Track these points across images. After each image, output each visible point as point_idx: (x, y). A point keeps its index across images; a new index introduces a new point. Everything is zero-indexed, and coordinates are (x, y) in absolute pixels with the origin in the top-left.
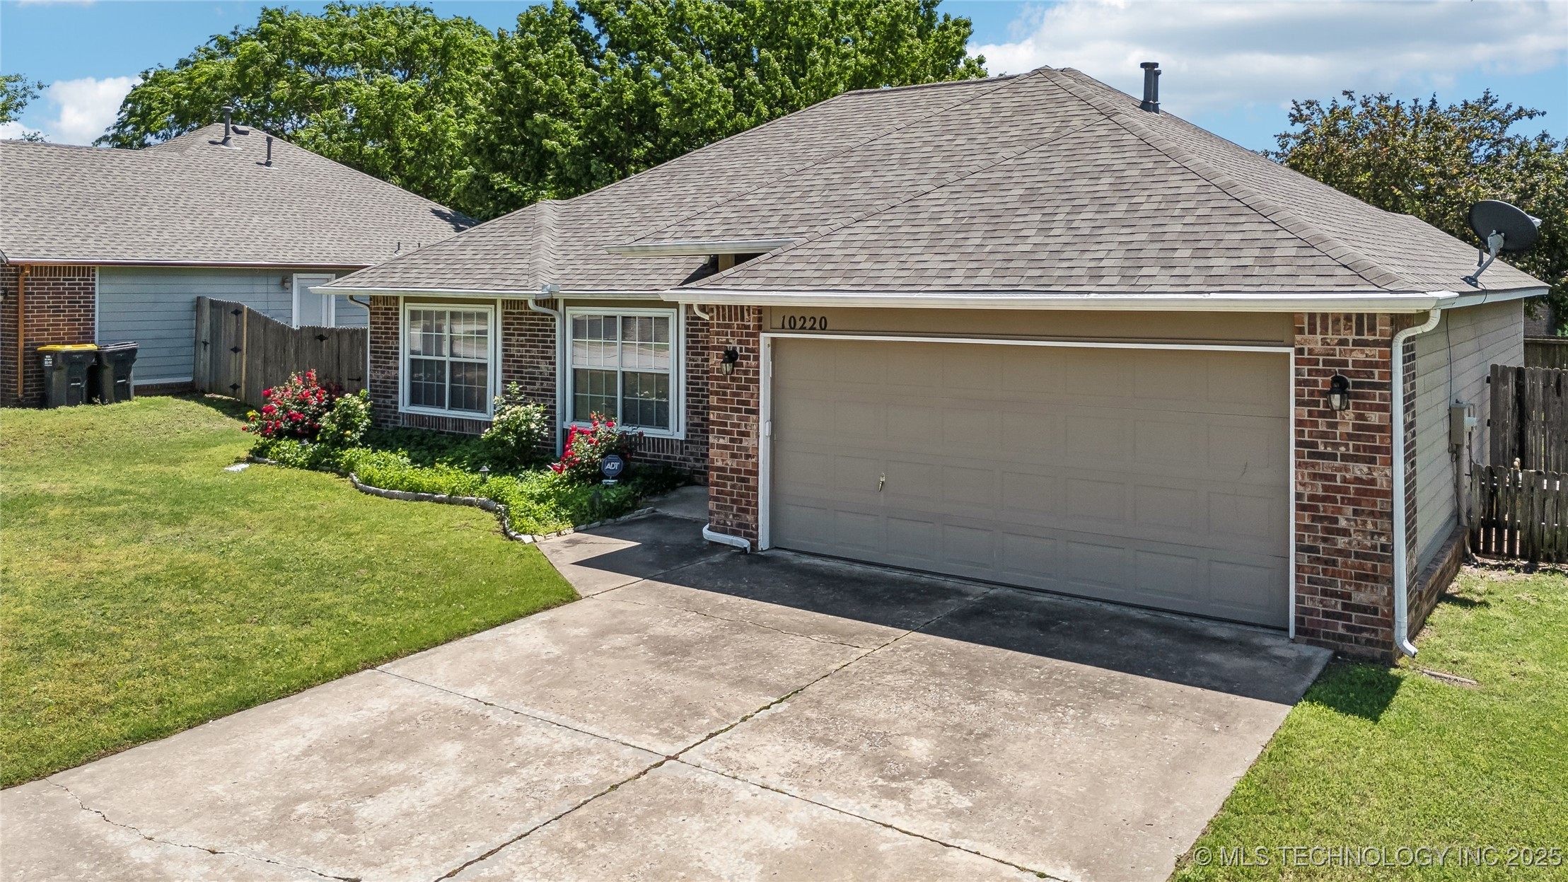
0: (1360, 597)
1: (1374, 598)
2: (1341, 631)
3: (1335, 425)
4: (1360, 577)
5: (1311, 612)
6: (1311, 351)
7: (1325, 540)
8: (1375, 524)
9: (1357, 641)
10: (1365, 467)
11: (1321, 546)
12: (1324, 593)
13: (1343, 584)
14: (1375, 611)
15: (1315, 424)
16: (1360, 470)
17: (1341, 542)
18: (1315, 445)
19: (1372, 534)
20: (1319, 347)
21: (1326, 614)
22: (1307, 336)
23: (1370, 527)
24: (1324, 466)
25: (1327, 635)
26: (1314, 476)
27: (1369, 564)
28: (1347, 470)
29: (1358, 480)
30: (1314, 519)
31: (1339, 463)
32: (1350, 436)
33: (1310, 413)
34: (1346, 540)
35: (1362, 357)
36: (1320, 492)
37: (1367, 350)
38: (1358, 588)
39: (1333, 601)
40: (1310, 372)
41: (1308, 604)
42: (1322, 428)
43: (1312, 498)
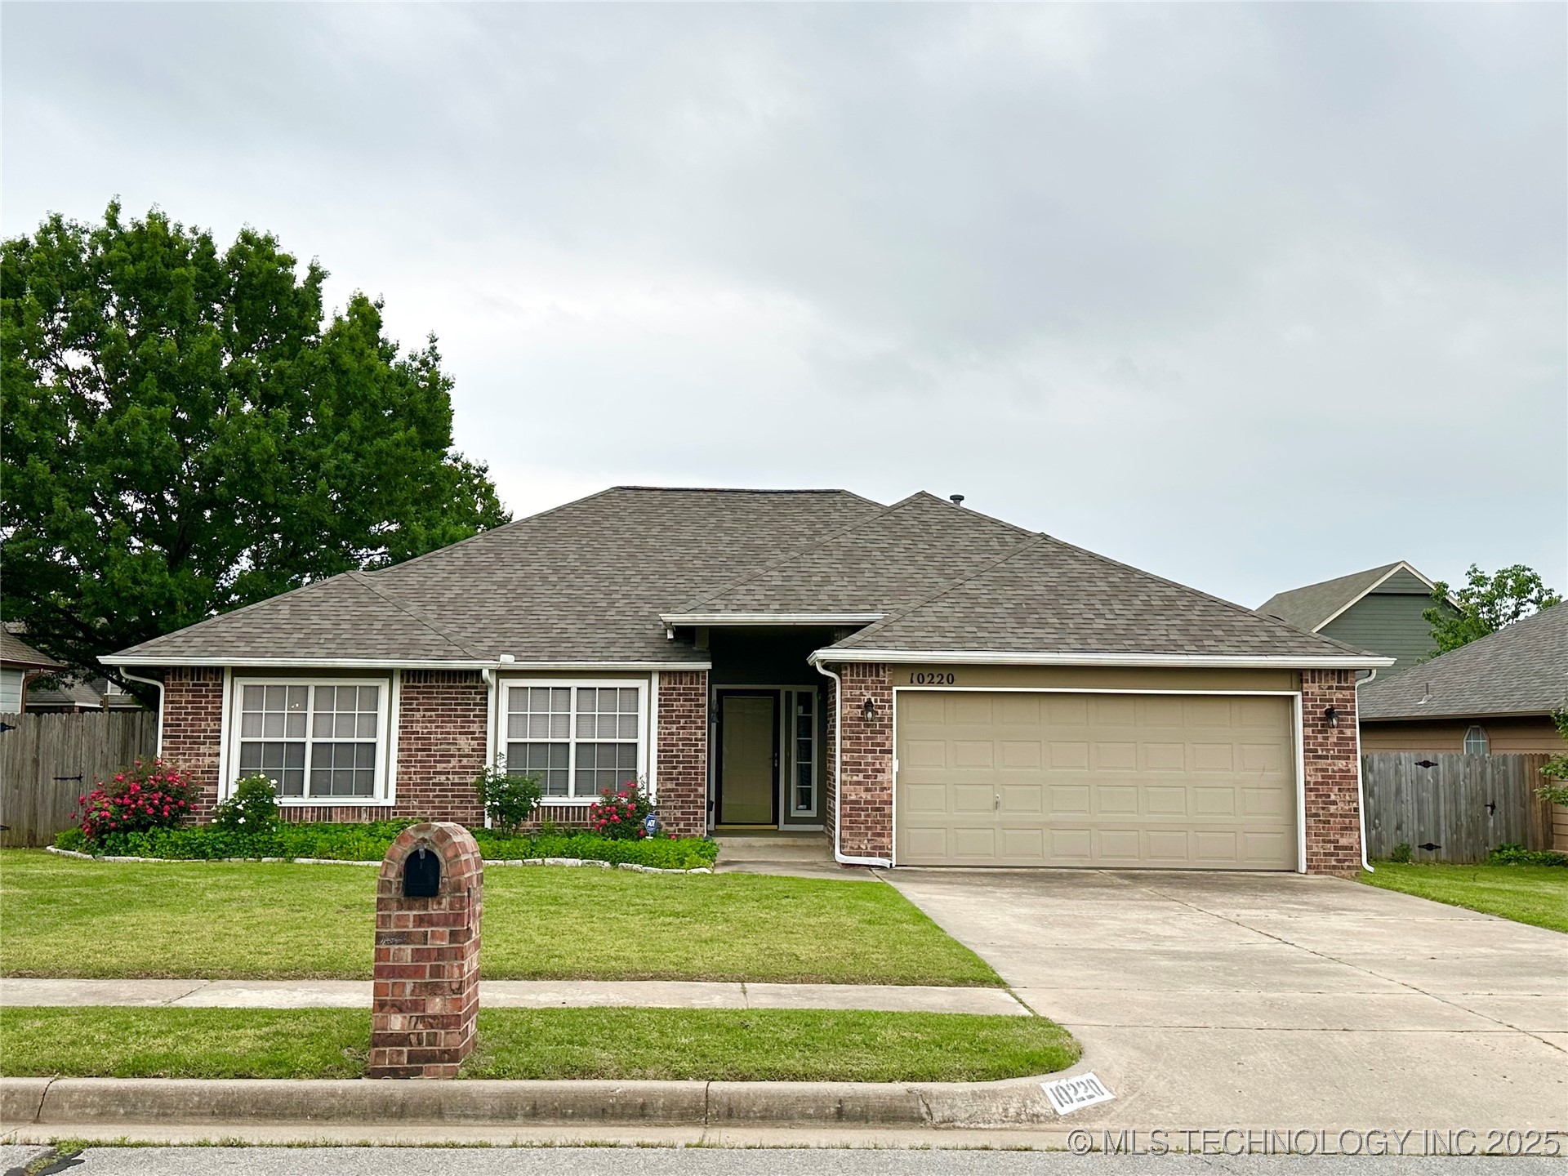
0: (1343, 842)
1: (1351, 840)
2: (1334, 863)
3: (1326, 738)
4: (1343, 829)
5: (1316, 854)
6: (1312, 694)
7: (1323, 808)
8: (1350, 796)
9: (1343, 869)
10: (1344, 762)
11: (1321, 812)
12: (1324, 841)
13: (1334, 834)
14: (1352, 848)
15: (1316, 738)
16: (1341, 764)
17: (1332, 808)
18: (1316, 751)
19: (1349, 802)
20: (1317, 691)
21: (1325, 854)
22: (1310, 684)
23: (1348, 798)
24: (1322, 763)
25: (1325, 867)
26: (1317, 770)
27: (1347, 820)
28: (1335, 765)
29: (1341, 770)
30: (1317, 796)
31: (1329, 761)
32: (1336, 744)
33: (1313, 732)
34: (1335, 807)
35: (1341, 696)
36: (1320, 780)
37: (1344, 692)
38: (1342, 835)
39: (1329, 845)
40: (1312, 706)
41: (1315, 850)
42: (1320, 740)
43: (1316, 783)
